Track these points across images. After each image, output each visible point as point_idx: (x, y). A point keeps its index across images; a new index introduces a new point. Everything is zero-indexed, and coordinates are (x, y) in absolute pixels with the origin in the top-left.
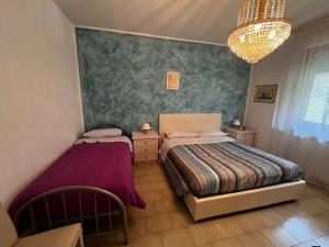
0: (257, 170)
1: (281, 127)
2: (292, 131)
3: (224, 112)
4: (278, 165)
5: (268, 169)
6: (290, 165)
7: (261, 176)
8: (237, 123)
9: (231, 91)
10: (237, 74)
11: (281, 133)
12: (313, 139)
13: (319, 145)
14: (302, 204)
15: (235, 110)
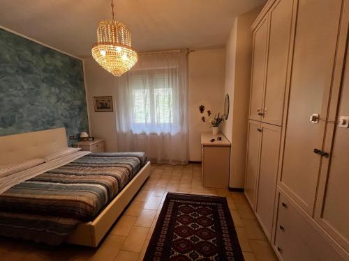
0: (127, 166)
1: (124, 130)
2: (131, 131)
3: (67, 126)
4: (136, 157)
5: (133, 162)
6: (141, 154)
7: (131, 169)
8: (85, 135)
9: (69, 102)
10: (71, 82)
11: (125, 135)
12: (144, 134)
13: (147, 137)
14: (152, 176)
15: (79, 122)
